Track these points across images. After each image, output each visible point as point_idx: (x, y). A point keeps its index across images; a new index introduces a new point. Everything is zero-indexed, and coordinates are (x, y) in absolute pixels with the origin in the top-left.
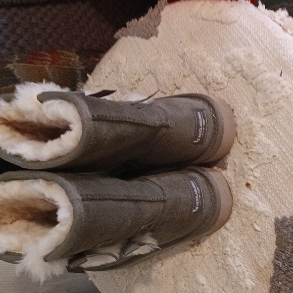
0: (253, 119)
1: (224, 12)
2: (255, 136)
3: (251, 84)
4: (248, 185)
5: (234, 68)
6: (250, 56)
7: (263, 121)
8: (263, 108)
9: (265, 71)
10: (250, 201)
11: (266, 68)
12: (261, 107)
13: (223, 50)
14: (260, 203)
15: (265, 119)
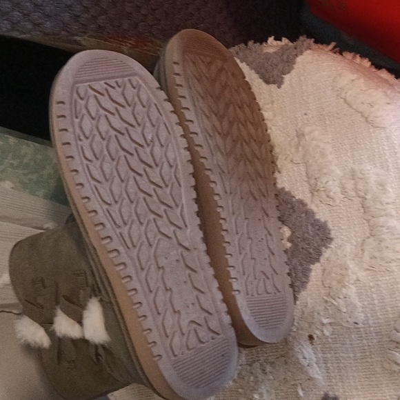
0: (351, 265)
1: (377, 107)
2: (344, 286)
3: (368, 221)
4: (311, 337)
5: (356, 189)
6: (382, 185)
7: (362, 275)
8: (368, 259)
9: (392, 216)
10: (304, 358)
11: (394, 213)
12: (367, 258)
13: (353, 156)
14: (315, 365)
15: (364, 273)
